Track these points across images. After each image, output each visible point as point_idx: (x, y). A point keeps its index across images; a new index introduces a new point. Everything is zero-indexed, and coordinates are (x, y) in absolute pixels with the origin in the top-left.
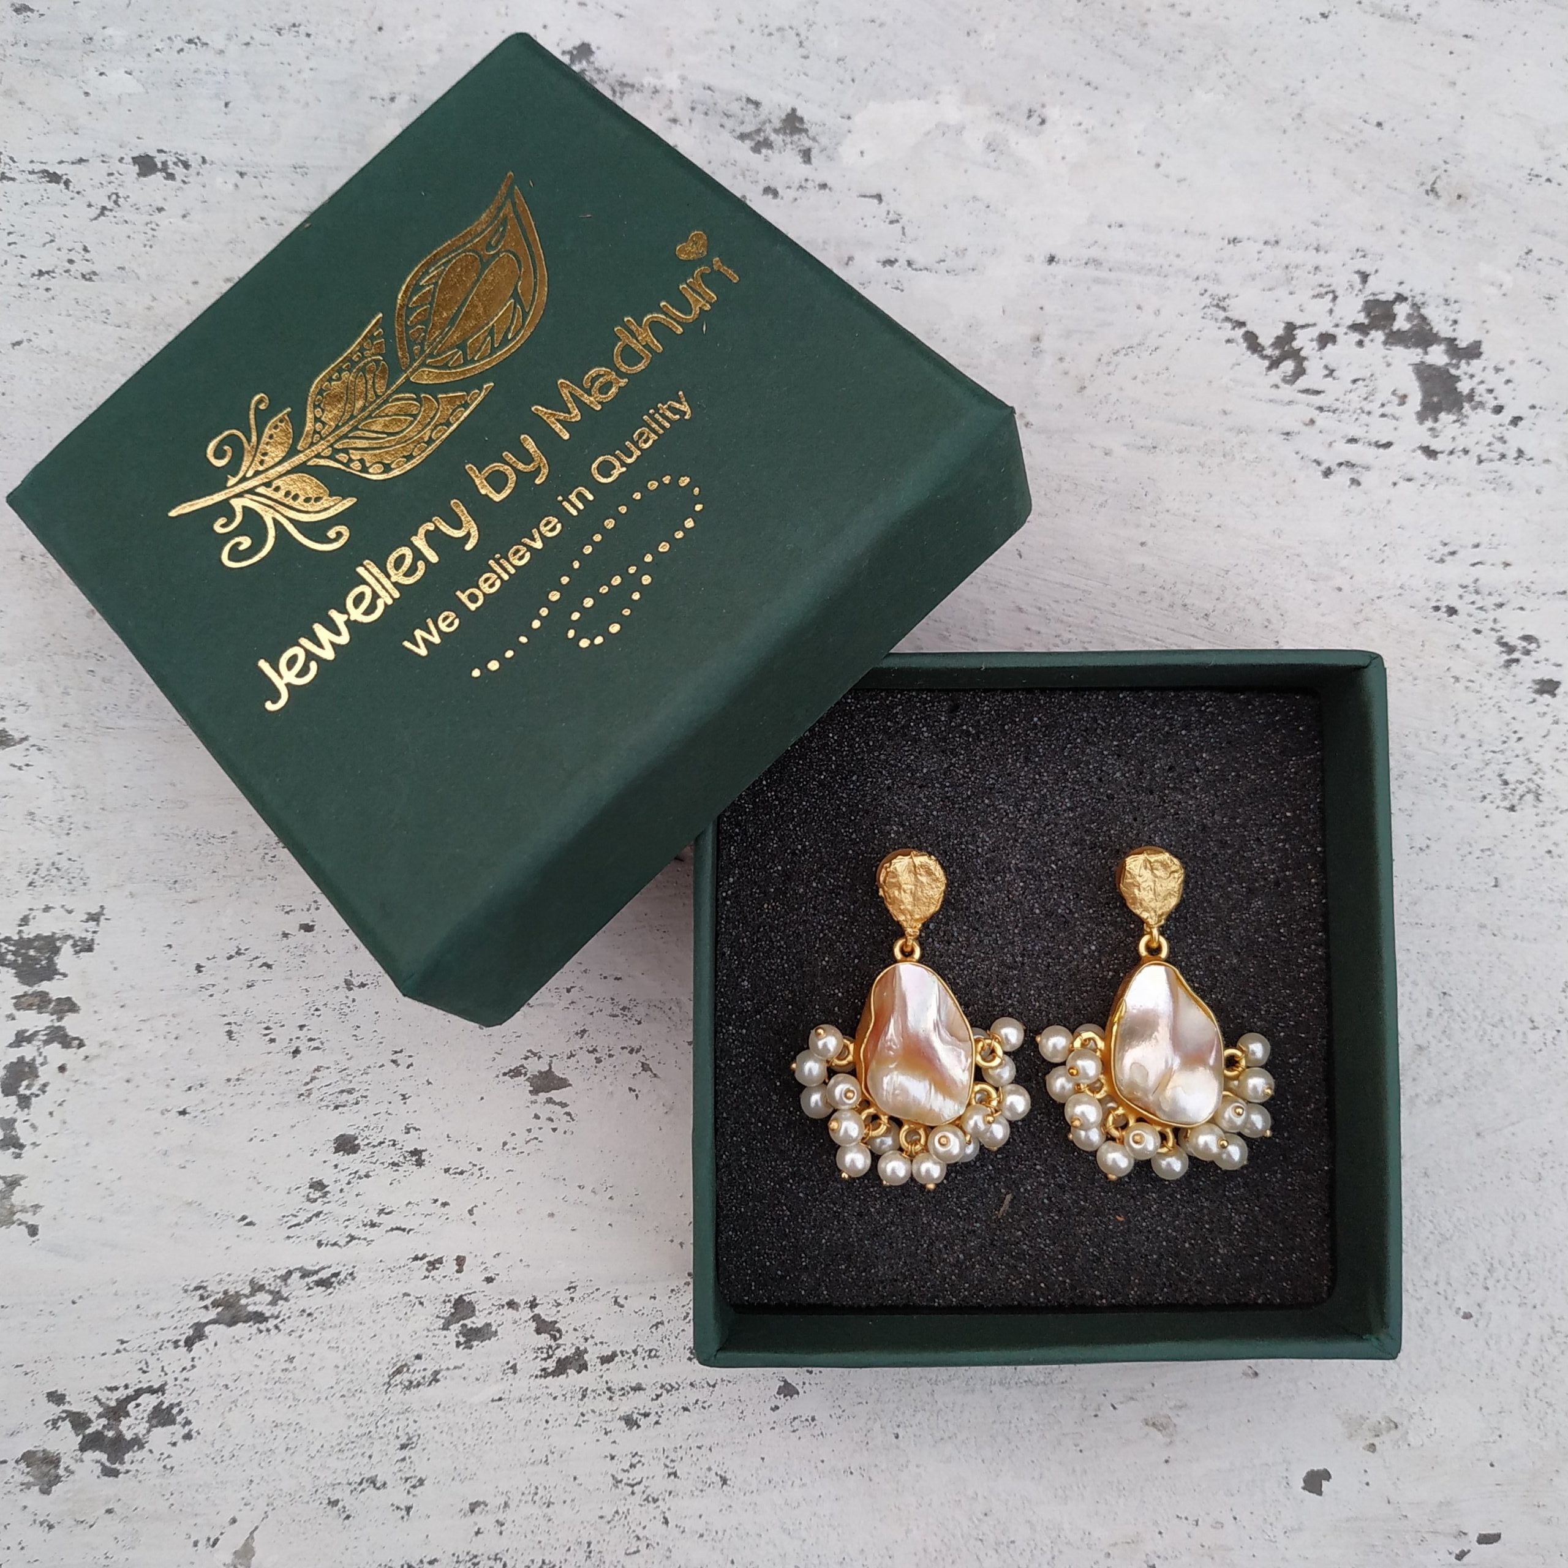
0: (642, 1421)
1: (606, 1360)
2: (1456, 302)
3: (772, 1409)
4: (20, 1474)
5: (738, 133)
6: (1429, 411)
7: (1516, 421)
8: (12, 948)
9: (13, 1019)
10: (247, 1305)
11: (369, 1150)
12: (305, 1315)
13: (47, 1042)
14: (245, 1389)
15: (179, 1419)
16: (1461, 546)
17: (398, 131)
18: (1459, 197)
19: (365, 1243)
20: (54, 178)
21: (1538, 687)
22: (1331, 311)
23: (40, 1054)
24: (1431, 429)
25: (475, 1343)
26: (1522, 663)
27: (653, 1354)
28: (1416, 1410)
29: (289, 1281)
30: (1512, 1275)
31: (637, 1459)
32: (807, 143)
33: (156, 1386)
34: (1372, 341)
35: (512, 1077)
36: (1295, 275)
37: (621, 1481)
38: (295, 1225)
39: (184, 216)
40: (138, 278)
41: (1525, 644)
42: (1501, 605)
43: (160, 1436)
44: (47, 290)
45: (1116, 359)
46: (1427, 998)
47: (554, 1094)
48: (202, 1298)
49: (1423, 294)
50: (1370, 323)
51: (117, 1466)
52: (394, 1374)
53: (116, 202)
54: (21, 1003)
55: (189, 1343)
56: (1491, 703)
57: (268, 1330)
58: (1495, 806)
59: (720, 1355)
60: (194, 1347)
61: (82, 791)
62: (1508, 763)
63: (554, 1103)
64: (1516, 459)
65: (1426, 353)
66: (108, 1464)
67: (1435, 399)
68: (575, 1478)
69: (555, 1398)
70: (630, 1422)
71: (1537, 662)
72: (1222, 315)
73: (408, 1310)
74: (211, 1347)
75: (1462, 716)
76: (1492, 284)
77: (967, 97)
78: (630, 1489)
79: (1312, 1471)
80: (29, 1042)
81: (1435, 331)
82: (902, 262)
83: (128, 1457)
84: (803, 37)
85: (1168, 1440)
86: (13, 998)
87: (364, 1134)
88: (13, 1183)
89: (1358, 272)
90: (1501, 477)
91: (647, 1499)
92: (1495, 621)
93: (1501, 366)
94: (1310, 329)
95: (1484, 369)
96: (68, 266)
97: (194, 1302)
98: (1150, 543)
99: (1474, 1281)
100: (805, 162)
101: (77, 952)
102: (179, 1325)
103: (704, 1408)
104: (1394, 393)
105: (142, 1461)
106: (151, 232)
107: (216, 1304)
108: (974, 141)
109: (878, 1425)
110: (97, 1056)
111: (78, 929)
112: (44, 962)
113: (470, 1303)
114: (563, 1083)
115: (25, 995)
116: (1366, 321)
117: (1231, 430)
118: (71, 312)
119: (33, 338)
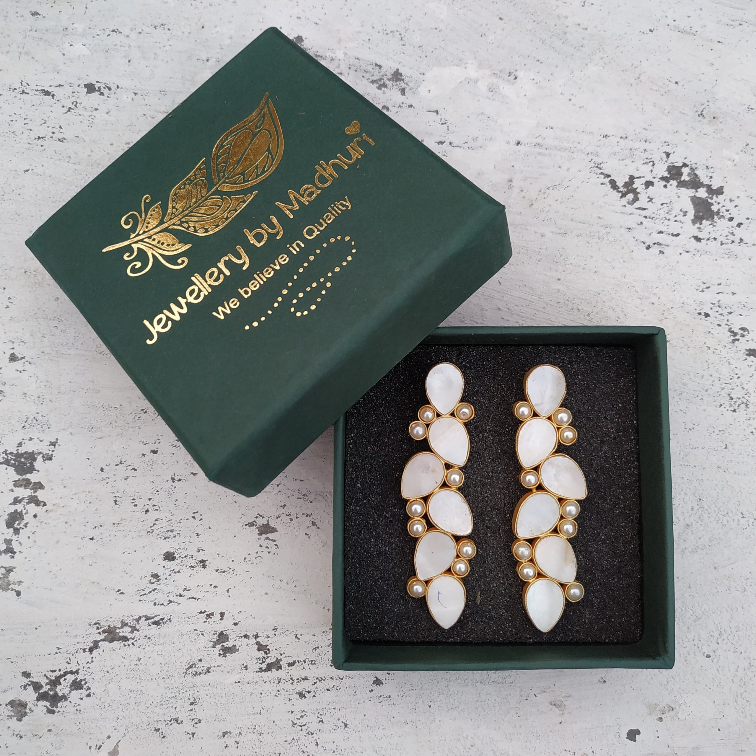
0: (307, 695)
1: (291, 665)
2: (712, 168)
3: (370, 691)
4: (7, 711)
5: (371, 80)
6: (698, 219)
7: (739, 225)
8: (13, 457)
9: (13, 491)
10: (120, 632)
11: (180, 560)
12: (147, 638)
13: (28, 503)
14: (116, 673)
15: (85, 687)
16: (712, 284)
17: (210, 76)
18: (714, 118)
19: (177, 604)
20: (47, 93)
21: (747, 352)
22: (652, 171)
23: (25, 509)
24: (699, 228)
25: (228, 654)
26: (740, 341)
27: (313, 662)
28: (683, 702)
29: (140, 622)
30: (730, 637)
31: (304, 713)
32: (403, 85)
33: (74, 671)
34: (671, 185)
35: (249, 526)
36: (635, 153)
37: (296, 724)
38: (143, 595)
39: (107, 113)
40: (85, 141)
41: (742, 332)
42: (731, 313)
43: (75, 695)
44: (42, 146)
45: (548, 191)
46: (692, 502)
47: (269, 535)
48: (98, 628)
49: (696, 164)
50: (670, 177)
51: (54, 709)
52: (188, 669)
53: (76, 106)
54: (17, 484)
55: (91, 650)
56: (725, 360)
57: (129, 645)
58: (726, 409)
59: (345, 664)
60: (93, 652)
61: (49, 383)
62: (733, 389)
63: (269, 539)
64: (739, 243)
65: (697, 191)
66: (50, 708)
67: (701, 214)
68: (274, 722)
69: (265, 682)
70: (301, 695)
71: (748, 341)
72: (600, 171)
73: (196, 637)
74: (101, 652)
75: (711, 366)
76: (729, 160)
77: (480, 66)
78: (300, 728)
79: (631, 730)
80: (20, 503)
81: (701, 181)
82: (447, 143)
83: (59, 705)
84: (402, 36)
85: (561, 712)
86: (13, 481)
87: (178, 552)
88: (10, 570)
89: (665, 152)
90: (732, 252)
91: (308, 733)
92: (728, 320)
93: (732, 199)
94: (641, 178)
95: (725, 200)
96: (52, 135)
97: (94, 630)
98: (562, 279)
99: (712, 639)
100: (402, 95)
101: (44, 460)
102: (86, 642)
103: (337, 690)
104: (681, 211)
105: (66, 707)
106: (91, 120)
107: (104, 632)
108: (483, 87)
109: (420, 701)
110: (52, 510)
111: (45, 449)
112: (28, 465)
113: (226, 635)
114: (274, 530)
115: (19, 480)
116: (668, 176)
117: (602, 226)
118: (52, 157)
119: (34, 168)
